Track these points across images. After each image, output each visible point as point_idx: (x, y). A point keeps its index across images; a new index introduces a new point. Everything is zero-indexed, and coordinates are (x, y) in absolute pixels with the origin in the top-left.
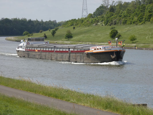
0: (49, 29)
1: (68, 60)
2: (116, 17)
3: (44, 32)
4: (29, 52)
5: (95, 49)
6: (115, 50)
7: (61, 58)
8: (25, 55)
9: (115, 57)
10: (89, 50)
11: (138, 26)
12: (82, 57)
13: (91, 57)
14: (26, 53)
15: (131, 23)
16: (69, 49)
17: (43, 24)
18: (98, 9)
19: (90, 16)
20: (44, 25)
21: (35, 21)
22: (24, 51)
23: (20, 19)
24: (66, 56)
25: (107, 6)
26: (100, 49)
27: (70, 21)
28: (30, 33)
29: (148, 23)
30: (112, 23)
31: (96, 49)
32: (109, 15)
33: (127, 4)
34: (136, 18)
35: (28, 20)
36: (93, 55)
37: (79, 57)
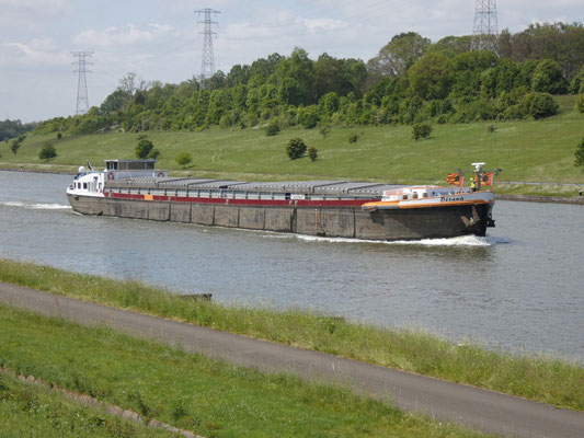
0: (6, 138)
1: (288, 227)
2: (150, 114)
4: (120, 202)
5: (405, 198)
6: (476, 201)
7: (256, 220)
8: (104, 209)
9: (477, 223)
10: (378, 199)
11: (196, 134)
12: (351, 220)
13: (386, 221)
14: (109, 203)
15: (180, 128)
16: (288, 194)
18: (110, 98)
19: (95, 111)
22: (100, 198)
24: (277, 216)
25: (130, 92)
27: (50, 122)
29: (214, 128)
30: (141, 128)
31: (410, 197)
32: (133, 110)
33: (171, 87)
34: (189, 118)
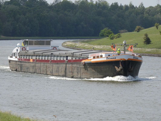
0: (156, 24)
1: (64, 74)
3: (144, 31)
4: (22, 63)
5: (94, 58)
6: (121, 59)
7: (57, 71)
8: (17, 67)
9: (121, 70)
12: (79, 69)
13: (89, 69)
14: (18, 64)
16: (67, 57)
17: (143, 13)
20: (146, 15)
21: (126, 7)
22: (16, 61)
23: (95, 3)
24: (62, 69)
26: (101, 56)
28: (115, 33)
31: (96, 57)
35: (110, 5)
36: (91, 65)
37: (76, 70)
